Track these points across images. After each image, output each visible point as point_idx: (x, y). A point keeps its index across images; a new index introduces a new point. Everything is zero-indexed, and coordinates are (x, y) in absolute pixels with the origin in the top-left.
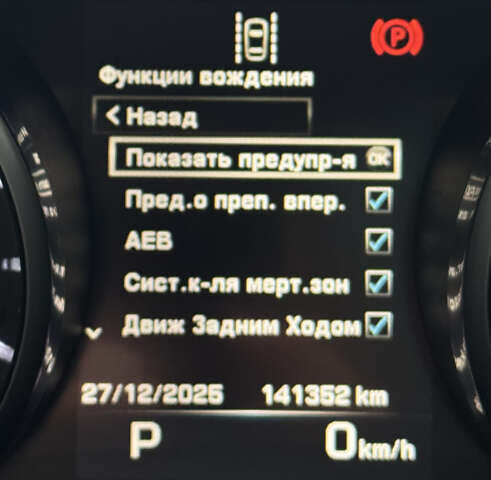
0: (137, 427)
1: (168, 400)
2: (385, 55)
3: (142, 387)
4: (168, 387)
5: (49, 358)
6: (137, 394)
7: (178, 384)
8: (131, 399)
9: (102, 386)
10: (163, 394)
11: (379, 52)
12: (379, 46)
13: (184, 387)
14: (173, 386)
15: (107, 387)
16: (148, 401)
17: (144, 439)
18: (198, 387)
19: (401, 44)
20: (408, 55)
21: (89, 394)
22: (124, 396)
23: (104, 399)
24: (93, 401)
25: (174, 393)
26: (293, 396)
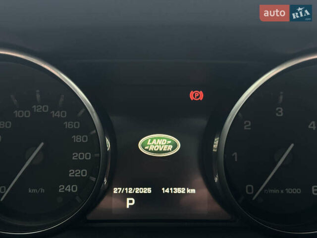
0: (128, 199)
1: (136, 192)
2: (193, 100)
3: (129, 189)
4: (136, 189)
5: (105, 180)
6: (128, 190)
7: (139, 188)
8: (127, 192)
9: (119, 189)
10: (135, 190)
11: (192, 99)
12: (192, 98)
13: (141, 189)
14: (138, 188)
15: (121, 189)
16: (131, 192)
17: (130, 202)
18: (145, 189)
19: (198, 97)
20: (200, 100)
21: (115, 190)
22: (125, 191)
23: (119, 192)
24: (117, 192)
25: (138, 190)
26: (170, 191)
